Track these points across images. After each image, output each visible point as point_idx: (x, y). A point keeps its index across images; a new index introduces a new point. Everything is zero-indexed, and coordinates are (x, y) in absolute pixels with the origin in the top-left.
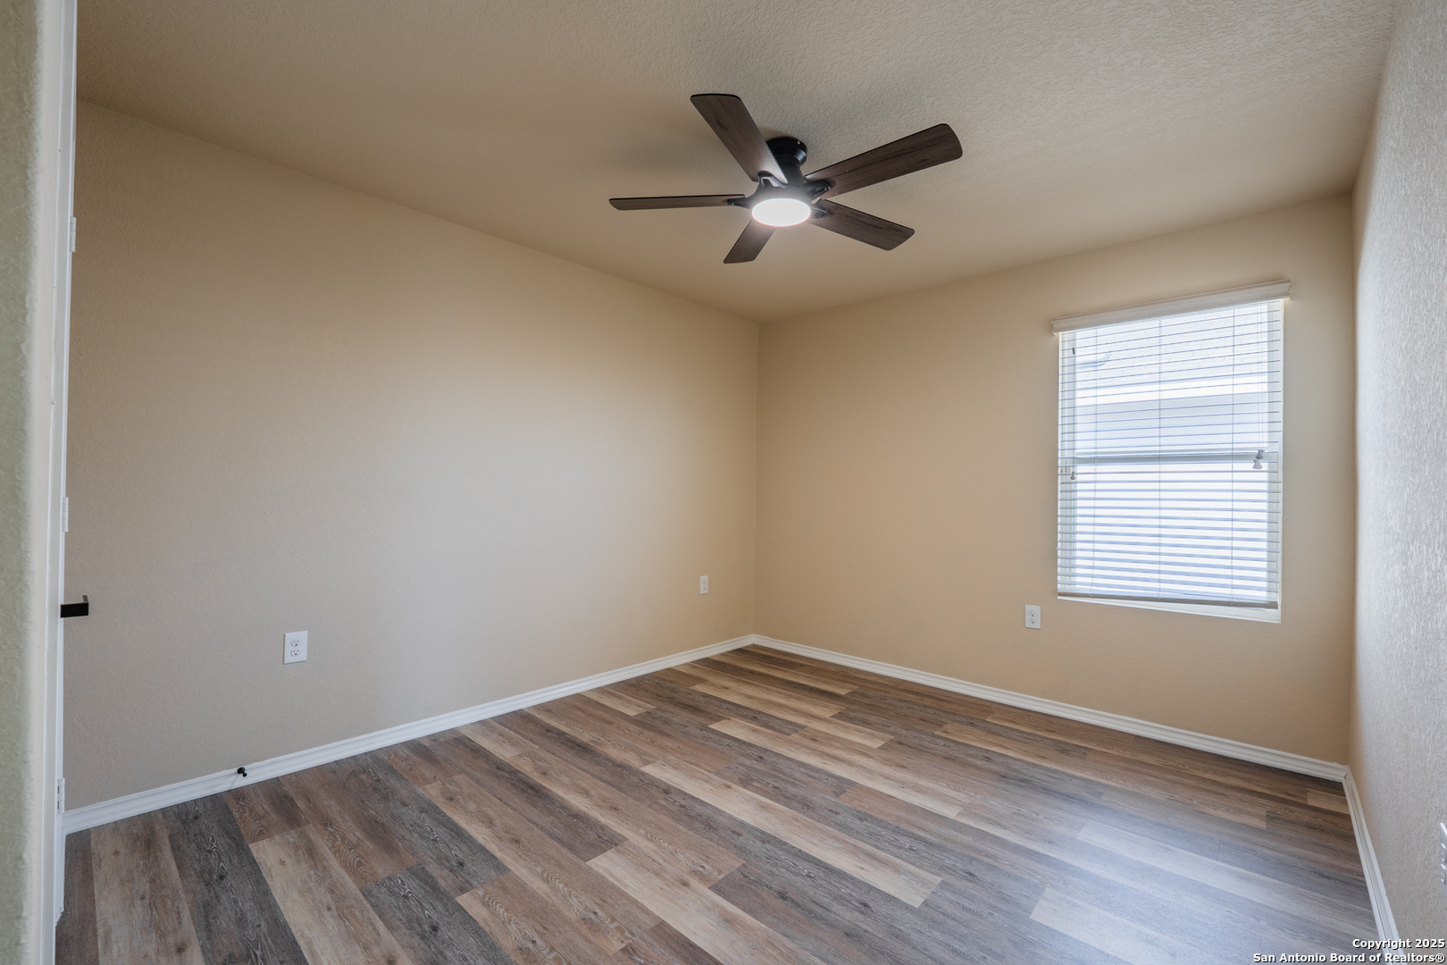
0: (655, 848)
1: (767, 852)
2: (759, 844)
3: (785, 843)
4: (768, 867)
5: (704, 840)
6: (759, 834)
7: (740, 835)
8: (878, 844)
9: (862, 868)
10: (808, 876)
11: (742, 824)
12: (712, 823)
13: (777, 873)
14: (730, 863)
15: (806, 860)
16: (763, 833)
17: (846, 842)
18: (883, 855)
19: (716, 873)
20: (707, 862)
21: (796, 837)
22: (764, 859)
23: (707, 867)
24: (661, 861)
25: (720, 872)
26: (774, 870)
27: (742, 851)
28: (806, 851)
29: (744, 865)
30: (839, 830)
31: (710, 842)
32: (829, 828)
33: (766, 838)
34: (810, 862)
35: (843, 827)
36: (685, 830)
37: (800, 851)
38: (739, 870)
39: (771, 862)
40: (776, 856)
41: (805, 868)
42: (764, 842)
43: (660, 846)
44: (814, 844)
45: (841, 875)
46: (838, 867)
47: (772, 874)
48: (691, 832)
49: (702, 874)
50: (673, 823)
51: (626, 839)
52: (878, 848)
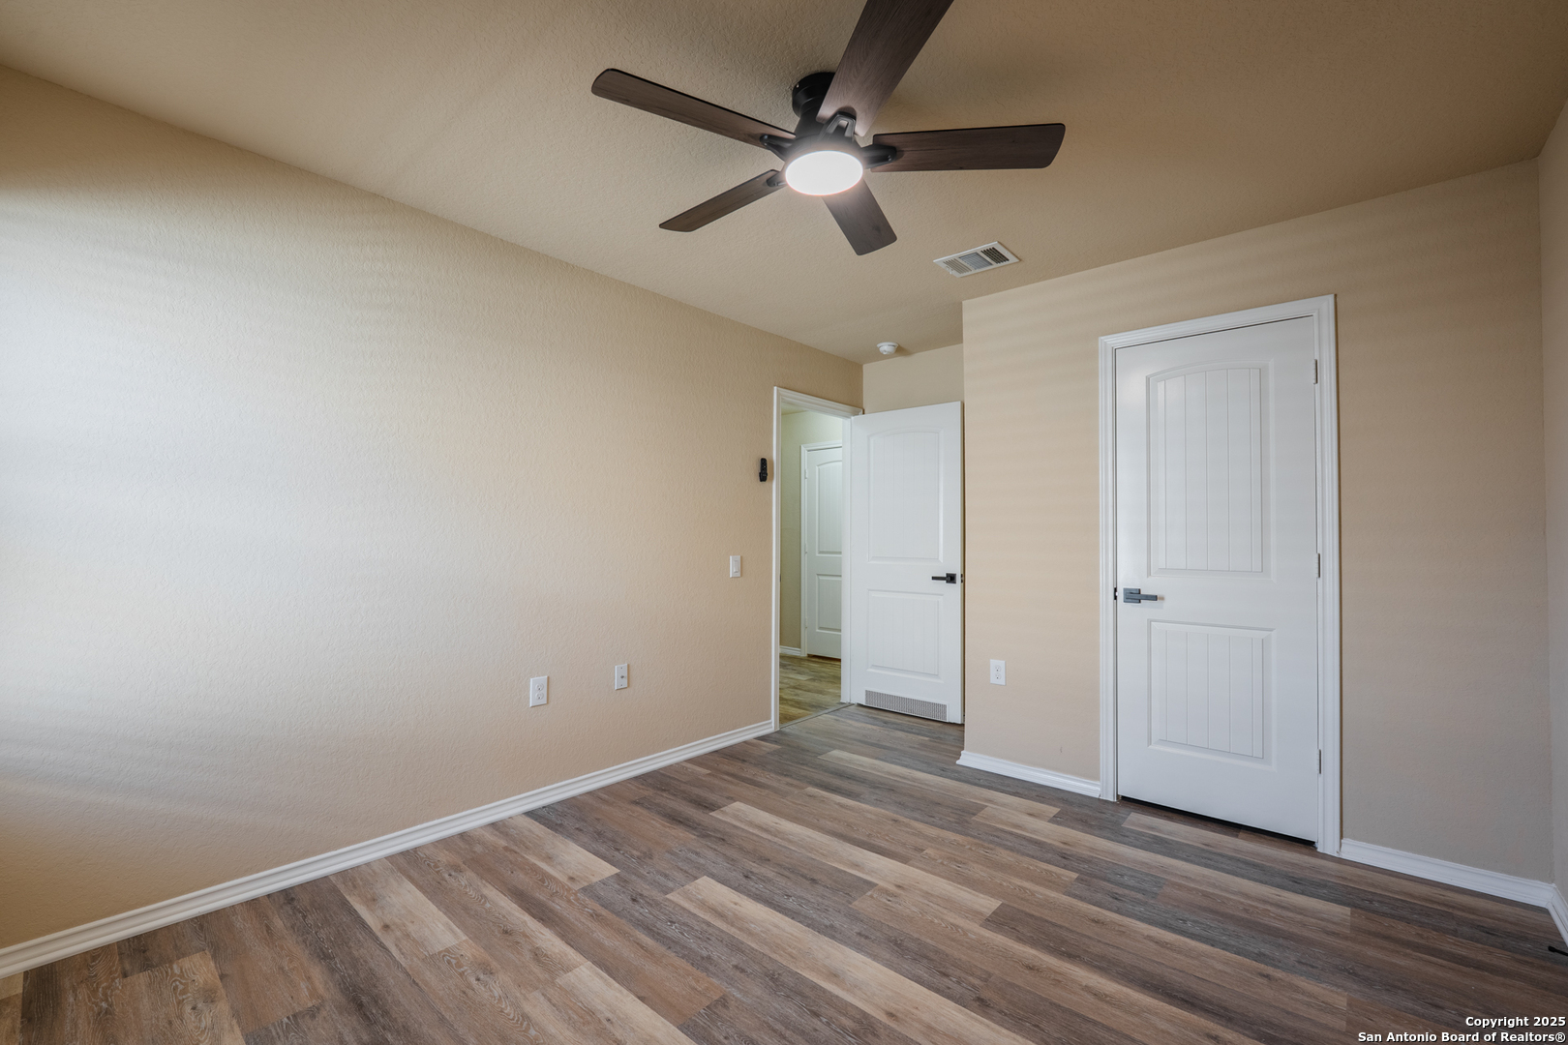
0: (946, 917)
1: (827, 916)
2: (837, 924)
3: (808, 926)
4: (826, 902)
5: (897, 927)
6: (838, 936)
7: (859, 934)
8: (705, 927)
9: (736, 904)
10: (789, 896)
11: (859, 948)
12: (896, 948)
13: (818, 898)
14: (863, 904)
15: (789, 910)
16: (833, 937)
17: (740, 929)
18: (707, 917)
19: (875, 895)
20: (887, 905)
21: (795, 934)
22: (831, 909)
23: (885, 900)
24: (931, 904)
25: (871, 896)
26: (820, 900)
27: (854, 917)
28: (787, 918)
29: (850, 903)
30: (742, 943)
31: (890, 924)
32: (753, 945)
33: (830, 932)
34: (785, 909)
35: (735, 947)
36: (923, 938)
37: (793, 918)
38: (855, 899)
39: (823, 906)
40: (819, 912)
41: (791, 904)
42: (832, 926)
43: (942, 919)
44: (776, 926)
45: (758, 898)
46: (758, 905)
47: (823, 897)
48: (916, 936)
49: (888, 895)
50: (943, 948)
51: (981, 926)
52: (709, 924)
